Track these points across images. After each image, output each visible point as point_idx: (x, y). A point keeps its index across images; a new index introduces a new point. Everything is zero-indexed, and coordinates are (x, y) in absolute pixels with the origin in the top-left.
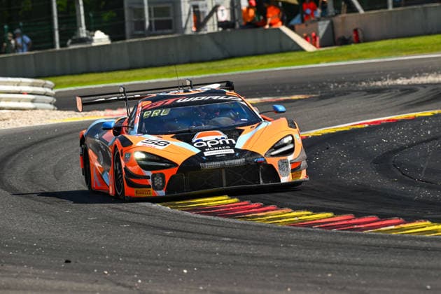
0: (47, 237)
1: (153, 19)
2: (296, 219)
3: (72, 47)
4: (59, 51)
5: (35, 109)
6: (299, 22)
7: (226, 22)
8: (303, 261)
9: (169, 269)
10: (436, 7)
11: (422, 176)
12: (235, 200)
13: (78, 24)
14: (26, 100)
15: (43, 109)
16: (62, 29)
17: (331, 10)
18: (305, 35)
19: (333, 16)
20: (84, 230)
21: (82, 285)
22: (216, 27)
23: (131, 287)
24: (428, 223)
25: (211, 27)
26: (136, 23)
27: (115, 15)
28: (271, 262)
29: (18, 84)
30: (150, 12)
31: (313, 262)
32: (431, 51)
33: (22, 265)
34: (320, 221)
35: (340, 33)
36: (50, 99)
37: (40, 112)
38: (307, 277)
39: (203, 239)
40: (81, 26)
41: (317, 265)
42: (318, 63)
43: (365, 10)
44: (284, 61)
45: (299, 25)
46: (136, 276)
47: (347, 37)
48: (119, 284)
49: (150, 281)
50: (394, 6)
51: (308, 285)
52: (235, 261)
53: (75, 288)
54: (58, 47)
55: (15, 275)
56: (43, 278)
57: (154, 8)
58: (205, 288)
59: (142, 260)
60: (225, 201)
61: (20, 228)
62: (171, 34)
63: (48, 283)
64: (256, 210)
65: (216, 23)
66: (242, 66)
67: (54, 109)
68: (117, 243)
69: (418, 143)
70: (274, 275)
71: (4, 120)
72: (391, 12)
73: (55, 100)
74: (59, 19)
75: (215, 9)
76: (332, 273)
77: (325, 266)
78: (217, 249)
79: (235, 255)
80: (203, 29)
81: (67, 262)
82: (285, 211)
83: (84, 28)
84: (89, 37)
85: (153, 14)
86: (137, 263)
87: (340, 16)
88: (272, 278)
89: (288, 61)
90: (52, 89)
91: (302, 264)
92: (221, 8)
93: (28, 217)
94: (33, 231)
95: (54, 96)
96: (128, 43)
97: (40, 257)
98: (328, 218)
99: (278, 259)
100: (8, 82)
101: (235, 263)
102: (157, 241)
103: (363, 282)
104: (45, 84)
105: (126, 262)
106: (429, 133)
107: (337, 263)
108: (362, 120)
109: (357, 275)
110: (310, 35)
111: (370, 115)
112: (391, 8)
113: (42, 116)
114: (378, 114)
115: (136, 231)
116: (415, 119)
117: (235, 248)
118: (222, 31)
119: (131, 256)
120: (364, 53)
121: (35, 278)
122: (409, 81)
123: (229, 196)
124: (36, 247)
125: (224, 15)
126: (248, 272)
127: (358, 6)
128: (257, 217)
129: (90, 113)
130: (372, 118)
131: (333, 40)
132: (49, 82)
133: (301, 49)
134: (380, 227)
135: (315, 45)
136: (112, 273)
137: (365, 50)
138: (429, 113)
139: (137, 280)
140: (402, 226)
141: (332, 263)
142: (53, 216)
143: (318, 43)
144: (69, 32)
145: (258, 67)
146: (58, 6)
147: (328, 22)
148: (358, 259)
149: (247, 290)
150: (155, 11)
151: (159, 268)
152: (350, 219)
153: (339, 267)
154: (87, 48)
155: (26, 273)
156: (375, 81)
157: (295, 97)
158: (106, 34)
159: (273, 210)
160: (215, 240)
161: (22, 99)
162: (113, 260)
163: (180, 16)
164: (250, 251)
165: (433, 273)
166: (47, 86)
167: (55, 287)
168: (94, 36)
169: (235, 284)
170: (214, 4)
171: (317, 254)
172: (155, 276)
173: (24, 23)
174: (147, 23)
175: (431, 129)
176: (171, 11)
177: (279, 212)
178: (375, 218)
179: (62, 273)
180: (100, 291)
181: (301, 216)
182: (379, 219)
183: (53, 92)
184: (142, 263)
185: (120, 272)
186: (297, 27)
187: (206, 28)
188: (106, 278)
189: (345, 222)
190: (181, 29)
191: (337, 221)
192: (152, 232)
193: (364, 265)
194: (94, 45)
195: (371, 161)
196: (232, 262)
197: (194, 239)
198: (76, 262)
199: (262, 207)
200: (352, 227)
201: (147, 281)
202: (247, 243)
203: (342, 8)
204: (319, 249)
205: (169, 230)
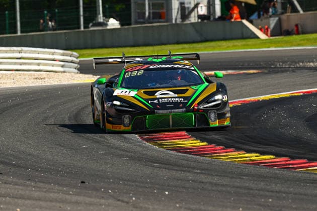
0: (69, 164)
1: (151, 11)
2: (248, 159)
3: (92, 29)
4: (83, 31)
5: (64, 72)
6: (257, 18)
7: (204, 15)
8: (252, 189)
9: (155, 191)
12: (205, 143)
13: (98, 12)
14: (58, 66)
15: (69, 72)
16: (86, 15)
17: (279, 10)
18: (260, 27)
19: (282, 13)
20: (95, 160)
21: (93, 200)
22: (196, 18)
23: (127, 203)
25: (193, 19)
26: (138, 13)
27: (124, 7)
28: (229, 189)
29: (53, 54)
30: (149, 4)
31: (259, 190)
33: (50, 183)
34: (265, 161)
35: (285, 26)
36: (76, 65)
37: (67, 74)
38: (254, 201)
40: (99, 14)
41: (261, 193)
42: (269, 47)
43: (304, 11)
44: (244, 45)
45: (256, 20)
46: (131, 195)
47: (290, 30)
48: (119, 200)
49: (141, 199)
51: (255, 207)
52: (203, 187)
53: (87, 202)
54: (82, 29)
55: (45, 190)
56: (64, 193)
57: (153, 4)
58: (181, 205)
59: (137, 184)
60: (198, 144)
61: (50, 157)
62: (164, 22)
63: (68, 197)
64: (220, 151)
65: (196, 15)
66: (214, 48)
67: (78, 73)
68: (119, 170)
70: (230, 199)
71: (41, 79)
73: (79, 66)
74: (84, 8)
75: (196, 6)
76: (272, 199)
77: (267, 193)
78: (190, 178)
79: (203, 183)
80: (187, 20)
81: (83, 182)
82: (240, 152)
83: (101, 15)
84: (105, 22)
85: (151, 8)
86: (133, 186)
87: (286, 15)
88: (229, 201)
89: (248, 45)
90: (77, 58)
91: (251, 191)
92: (200, 5)
93: (56, 149)
94: (59, 159)
95: (79, 63)
96: (132, 28)
97: (63, 178)
98: (271, 159)
99: (234, 187)
100: (46, 52)
101: (203, 189)
102: (148, 171)
103: (294, 206)
104: (72, 54)
105: (125, 184)
107: (276, 192)
108: (298, 90)
109: (290, 201)
110: (264, 27)
111: (307, 86)
113: (68, 77)
114: (311, 86)
115: (133, 163)
117: (202, 178)
118: (200, 22)
119: (129, 181)
120: (302, 42)
121: (59, 193)
123: (200, 140)
124: (60, 171)
125: (203, 10)
126: (212, 195)
127: (299, 8)
128: (220, 156)
130: (306, 89)
131: (280, 31)
132: (75, 53)
133: (257, 37)
134: (308, 168)
135: (267, 35)
136: (114, 192)
137: (303, 40)
139: (132, 197)
141: (272, 191)
142: (73, 149)
143: (269, 33)
144: (91, 18)
145: (225, 49)
147: (277, 18)
148: (292, 189)
149: (210, 208)
150: (153, 5)
151: (148, 190)
152: (287, 161)
153: (278, 195)
154: (103, 30)
155: (52, 189)
156: (310, 62)
157: (251, 71)
158: (117, 20)
159: (232, 152)
160: (189, 172)
161: (55, 64)
162: (115, 182)
163: (171, 9)
164: (214, 180)
166: (73, 56)
167: (73, 200)
168: (108, 21)
169: (202, 203)
170: (196, 2)
171: (262, 185)
172: (145, 195)
173: (58, 10)
174: (147, 14)
176: (165, 6)
177: (236, 153)
178: (306, 160)
179: (78, 191)
180: (105, 205)
181: (252, 157)
182: (308, 161)
183: (78, 60)
184: (137, 186)
185: (120, 191)
186: (254, 21)
187: (190, 19)
188: (109, 195)
189: (284, 163)
190: (172, 19)
191: (277, 162)
192: (144, 164)
193: (295, 194)
194: (108, 27)
195: (303, 120)
196: (201, 188)
197: (174, 170)
198: (89, 183)
199: (224, 149)
200: (288, 166)
201: (139, 199)
202: (212, 175)
203: (288, 9)
204: (264, 181)
205: (157, 163)
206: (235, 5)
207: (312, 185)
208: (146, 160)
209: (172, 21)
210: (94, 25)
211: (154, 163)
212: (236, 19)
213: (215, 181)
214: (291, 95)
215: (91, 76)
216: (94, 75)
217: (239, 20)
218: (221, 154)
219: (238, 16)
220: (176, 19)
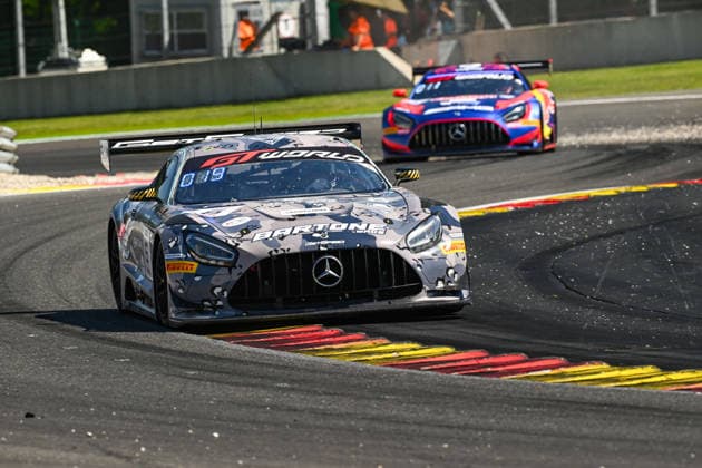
1: (176, 32)
2: (394, 355)
3: (45, 74)
4: (24, 80)
7: (291, 39)
8: (405, 423)
9: (190, 432)
10: (626, 22)
11: (597, 291)
13: (56, 38)
16: (31, 44)
17: (460, 25)
18: (417, 62)
19: (466, 31)
20: (57, 365)
21: (51, 453)
22: (276, 46)
23: (129, 459)
24: (605, 366)
25: (269, 47)
26: (148, 36)
27: (115, 23)
28: (353, 423)
30: (170, 17)
31: (420, 424)
32: (617, 93)
34: (432, 360)
36: (9, 156)
38: (410, 449)
39: (248, 385)
40: (60, 40)
41: (426, 430)
43: (513, 25)
44: (383, 103)
46: (137, 441)
48: (110, 454)
49: (160, 449)
50: (560, 20)
51: (412, 461)
52: (295, 421)
53: (39, 459)
54: (23, 74)
57: (178, 15)
58: (248, 461)
62: (204, 56)
64: (331, 339)
65: (275, 40)
67: (14, 173)
68: (110, 387)
69: (593, 238)
70: (357, 445)
72: (553, 29)
73: (17, 158)
74: (26, 28)
75: (275, 18)
76: (450, 444)
77: (438, 431)
78: (267, 400)
79: (295, 410)
81: (29, 415)
82: (377, 341)
83: (65, 43)
84: (74, 58)
85: (175, 24)
86: (140, 421)
87: (473, 34)
88: (353, 449)
90: (12, 140)
91: (403, 427)
92: (283, 17)
95: (16, 152)
96: (134, 70)
98: (446, 355)
99: (364, 418)
101: (296, 424)
102: (173, 386)
103: (498, 458)
104: (2, 132)
105: (123, 419)
106: (610, 222)
107: (459, 427)
108: (503, 200)
109: (489, 446)
111: (516, 192)
112: (554, 23)
114: (530, 191)
115: (140, 369)
116: (588, 200)
117: (295, 400)
118: (285, 55)
119: (131, 409)
122: (580, 139)
125: (289, 28)
126: (316, 437)
127: (503, 19)
128: (332, 350)
129: (71, 180)
130: (520, 198)
132: (7, 129)
134: (528, 372)
136: (99, 436)
138: (610, 191)
139: (139, 447)
140: (563, 370)
141: (450, 427)
142: (8, 342)
144: (41, 49)
145: (340, 112)
146: (25, 7)
147: (453, 43)
148: (492, 421)
150: (179, 20)
151: (174, 428)
152: (481, 358)
153: (461, 433)
154: (68, 76)
158: (100, 53)
159: (359, 340)
160: (264, 387)
162: (102, 414)
163: (220, 27)
164: (321, 404)
165: (610, 445)
166: (3, 135)
167: (9, 456)
168: (80, 56)
170: (274, 11)
171: (426, 412)
172: (167, 441)
174: (166, 38)
175: (612, 217)
176: (205, 20)
177: (368, 343)
178: (522, 356)
179: (19, 434)
180: (78, 464)
181: (403, 351)
182: (527, 358)
183: (13, 145)
184: (149, 420)
185: (112, 434)
186: (404, 50)
187: (261, 48)
188: (88, 442)
189: (474, 362)
190: (221, 48)
191: (459, 360)
192: (165, 371)
193: (501, 431)
194: (81, 70)
195: (517, 266)
196: (291, 422)
197: (232, 384)
198: (43, 417)
199: (341, 334)
200: (482, 370)
201: (155, 449)
202: (315, 392)
203: (478, 21)
204: (430, 403)
205: (193, 369)
206: (360, 15)
207: (536, 410)
208: (168, 364)
209: (220, 53)
210: (49, 66)
211: (188, 368)
212: (363, 45)
213: (321, 407)
214: (487, 211)
215: (44, 178)
216: (51, 176)
217: (370, 48)
218: (335, 346)
219: (369, 39)
220: (230, 49)
